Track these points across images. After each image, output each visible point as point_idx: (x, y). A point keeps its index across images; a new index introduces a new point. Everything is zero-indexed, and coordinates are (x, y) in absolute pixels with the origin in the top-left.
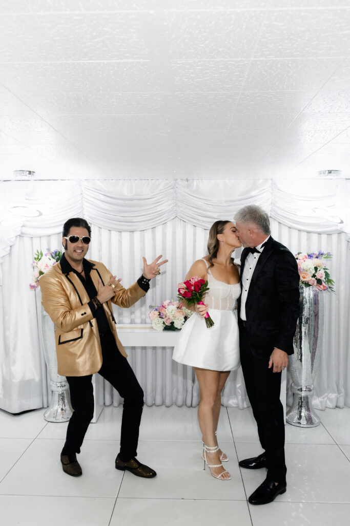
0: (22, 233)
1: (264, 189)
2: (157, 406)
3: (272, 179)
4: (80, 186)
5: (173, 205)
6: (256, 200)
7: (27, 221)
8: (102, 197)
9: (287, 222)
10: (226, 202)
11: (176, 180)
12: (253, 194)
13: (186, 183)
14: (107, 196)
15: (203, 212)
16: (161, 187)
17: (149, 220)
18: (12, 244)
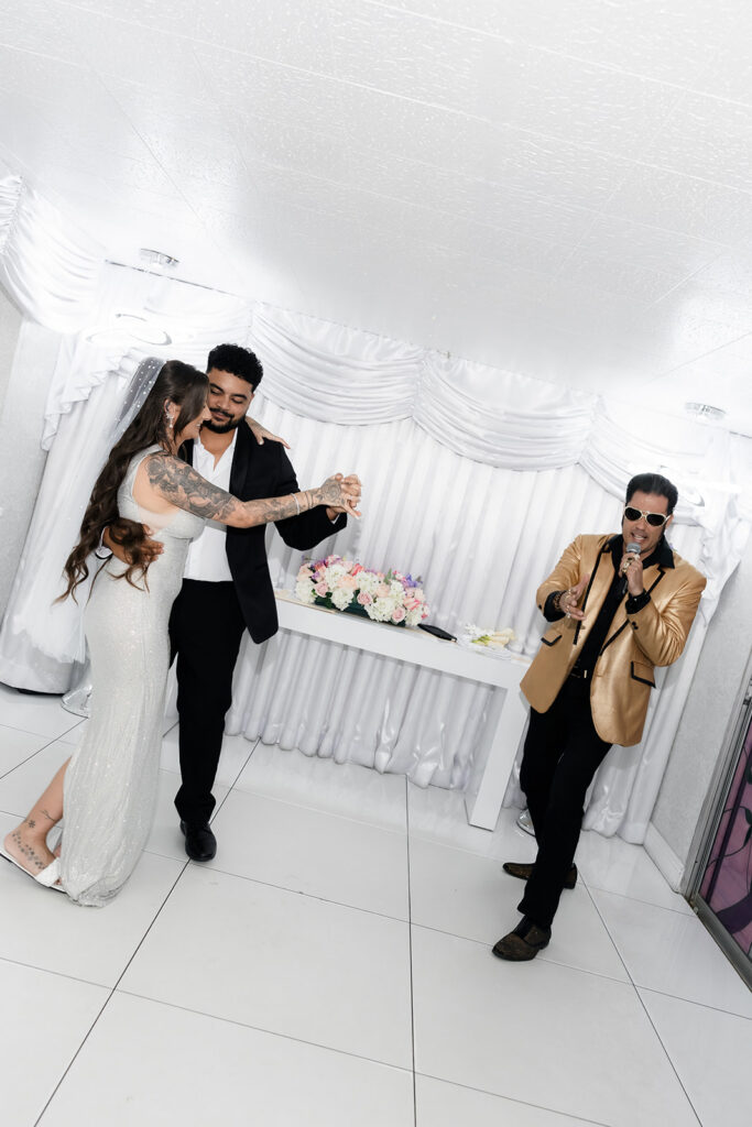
0: (121, 369)
1: (580, 411)
2: (283, 749)
3: (600, 396)
4: (251, 311)
5: (409, 394)
6: (559, 426)
7: (135, 348)
8: (286, 343)
9: (606, 480)
10: (506, 413)
11: (430, 349)
12: (560, 412)
13: (444, 361)
14: (296, 345)
15: (463, 423)
16: (398, 355)
17: (359, 409)
18: (96, 383)
